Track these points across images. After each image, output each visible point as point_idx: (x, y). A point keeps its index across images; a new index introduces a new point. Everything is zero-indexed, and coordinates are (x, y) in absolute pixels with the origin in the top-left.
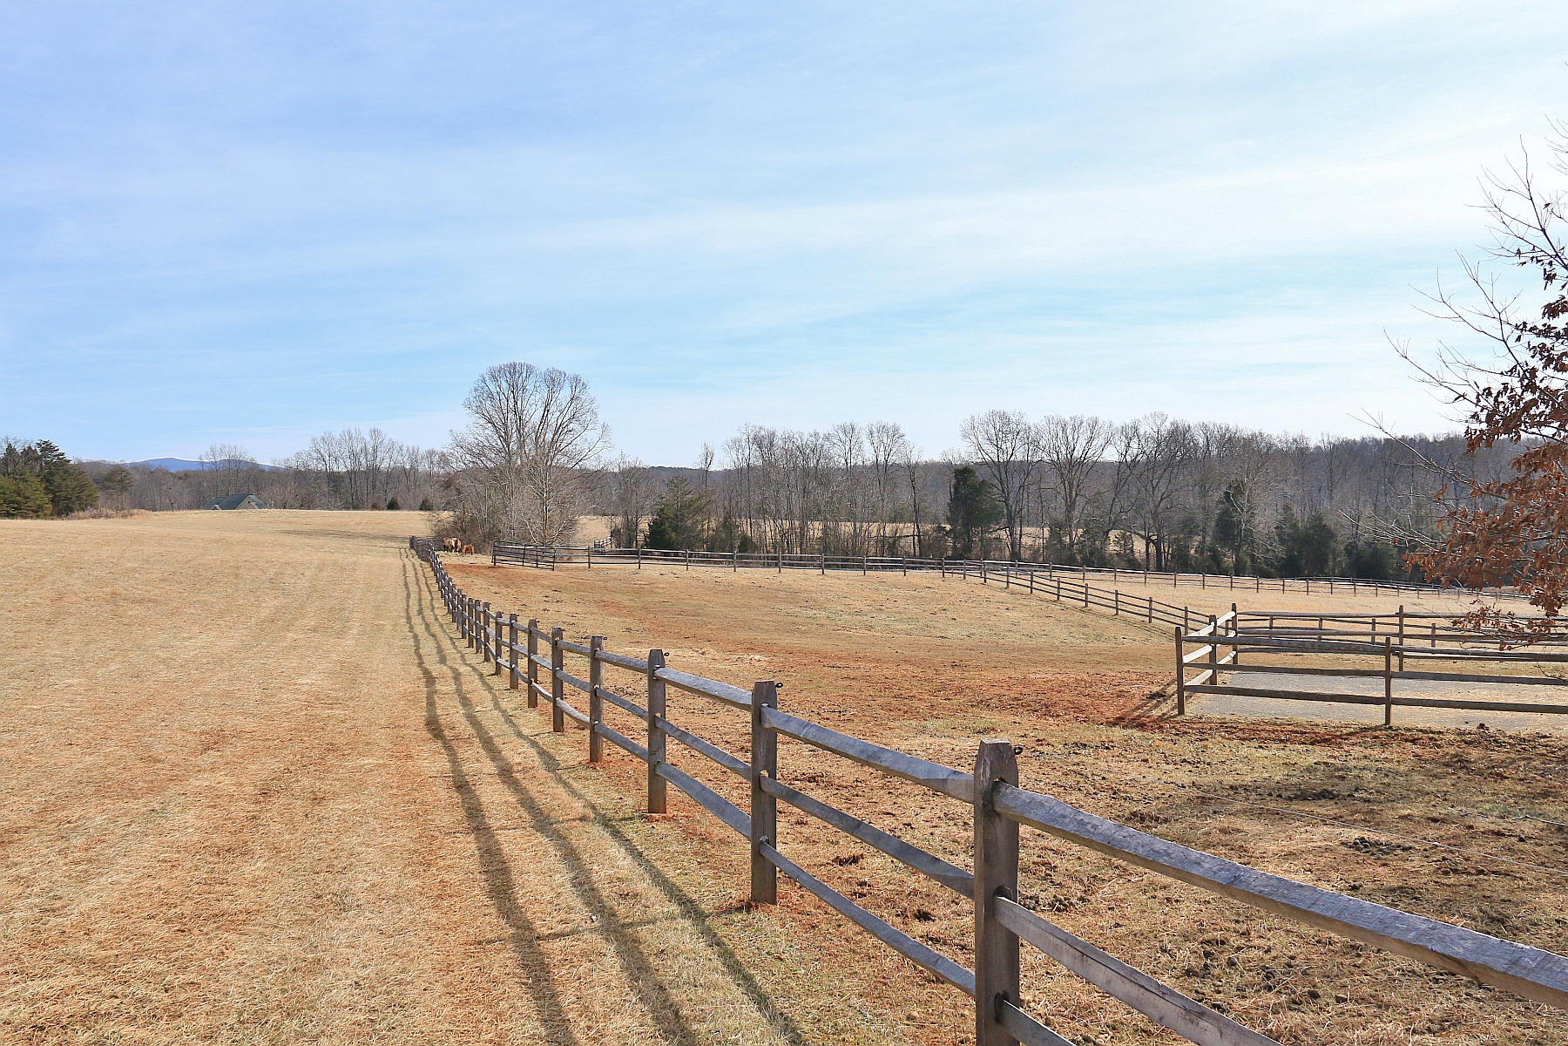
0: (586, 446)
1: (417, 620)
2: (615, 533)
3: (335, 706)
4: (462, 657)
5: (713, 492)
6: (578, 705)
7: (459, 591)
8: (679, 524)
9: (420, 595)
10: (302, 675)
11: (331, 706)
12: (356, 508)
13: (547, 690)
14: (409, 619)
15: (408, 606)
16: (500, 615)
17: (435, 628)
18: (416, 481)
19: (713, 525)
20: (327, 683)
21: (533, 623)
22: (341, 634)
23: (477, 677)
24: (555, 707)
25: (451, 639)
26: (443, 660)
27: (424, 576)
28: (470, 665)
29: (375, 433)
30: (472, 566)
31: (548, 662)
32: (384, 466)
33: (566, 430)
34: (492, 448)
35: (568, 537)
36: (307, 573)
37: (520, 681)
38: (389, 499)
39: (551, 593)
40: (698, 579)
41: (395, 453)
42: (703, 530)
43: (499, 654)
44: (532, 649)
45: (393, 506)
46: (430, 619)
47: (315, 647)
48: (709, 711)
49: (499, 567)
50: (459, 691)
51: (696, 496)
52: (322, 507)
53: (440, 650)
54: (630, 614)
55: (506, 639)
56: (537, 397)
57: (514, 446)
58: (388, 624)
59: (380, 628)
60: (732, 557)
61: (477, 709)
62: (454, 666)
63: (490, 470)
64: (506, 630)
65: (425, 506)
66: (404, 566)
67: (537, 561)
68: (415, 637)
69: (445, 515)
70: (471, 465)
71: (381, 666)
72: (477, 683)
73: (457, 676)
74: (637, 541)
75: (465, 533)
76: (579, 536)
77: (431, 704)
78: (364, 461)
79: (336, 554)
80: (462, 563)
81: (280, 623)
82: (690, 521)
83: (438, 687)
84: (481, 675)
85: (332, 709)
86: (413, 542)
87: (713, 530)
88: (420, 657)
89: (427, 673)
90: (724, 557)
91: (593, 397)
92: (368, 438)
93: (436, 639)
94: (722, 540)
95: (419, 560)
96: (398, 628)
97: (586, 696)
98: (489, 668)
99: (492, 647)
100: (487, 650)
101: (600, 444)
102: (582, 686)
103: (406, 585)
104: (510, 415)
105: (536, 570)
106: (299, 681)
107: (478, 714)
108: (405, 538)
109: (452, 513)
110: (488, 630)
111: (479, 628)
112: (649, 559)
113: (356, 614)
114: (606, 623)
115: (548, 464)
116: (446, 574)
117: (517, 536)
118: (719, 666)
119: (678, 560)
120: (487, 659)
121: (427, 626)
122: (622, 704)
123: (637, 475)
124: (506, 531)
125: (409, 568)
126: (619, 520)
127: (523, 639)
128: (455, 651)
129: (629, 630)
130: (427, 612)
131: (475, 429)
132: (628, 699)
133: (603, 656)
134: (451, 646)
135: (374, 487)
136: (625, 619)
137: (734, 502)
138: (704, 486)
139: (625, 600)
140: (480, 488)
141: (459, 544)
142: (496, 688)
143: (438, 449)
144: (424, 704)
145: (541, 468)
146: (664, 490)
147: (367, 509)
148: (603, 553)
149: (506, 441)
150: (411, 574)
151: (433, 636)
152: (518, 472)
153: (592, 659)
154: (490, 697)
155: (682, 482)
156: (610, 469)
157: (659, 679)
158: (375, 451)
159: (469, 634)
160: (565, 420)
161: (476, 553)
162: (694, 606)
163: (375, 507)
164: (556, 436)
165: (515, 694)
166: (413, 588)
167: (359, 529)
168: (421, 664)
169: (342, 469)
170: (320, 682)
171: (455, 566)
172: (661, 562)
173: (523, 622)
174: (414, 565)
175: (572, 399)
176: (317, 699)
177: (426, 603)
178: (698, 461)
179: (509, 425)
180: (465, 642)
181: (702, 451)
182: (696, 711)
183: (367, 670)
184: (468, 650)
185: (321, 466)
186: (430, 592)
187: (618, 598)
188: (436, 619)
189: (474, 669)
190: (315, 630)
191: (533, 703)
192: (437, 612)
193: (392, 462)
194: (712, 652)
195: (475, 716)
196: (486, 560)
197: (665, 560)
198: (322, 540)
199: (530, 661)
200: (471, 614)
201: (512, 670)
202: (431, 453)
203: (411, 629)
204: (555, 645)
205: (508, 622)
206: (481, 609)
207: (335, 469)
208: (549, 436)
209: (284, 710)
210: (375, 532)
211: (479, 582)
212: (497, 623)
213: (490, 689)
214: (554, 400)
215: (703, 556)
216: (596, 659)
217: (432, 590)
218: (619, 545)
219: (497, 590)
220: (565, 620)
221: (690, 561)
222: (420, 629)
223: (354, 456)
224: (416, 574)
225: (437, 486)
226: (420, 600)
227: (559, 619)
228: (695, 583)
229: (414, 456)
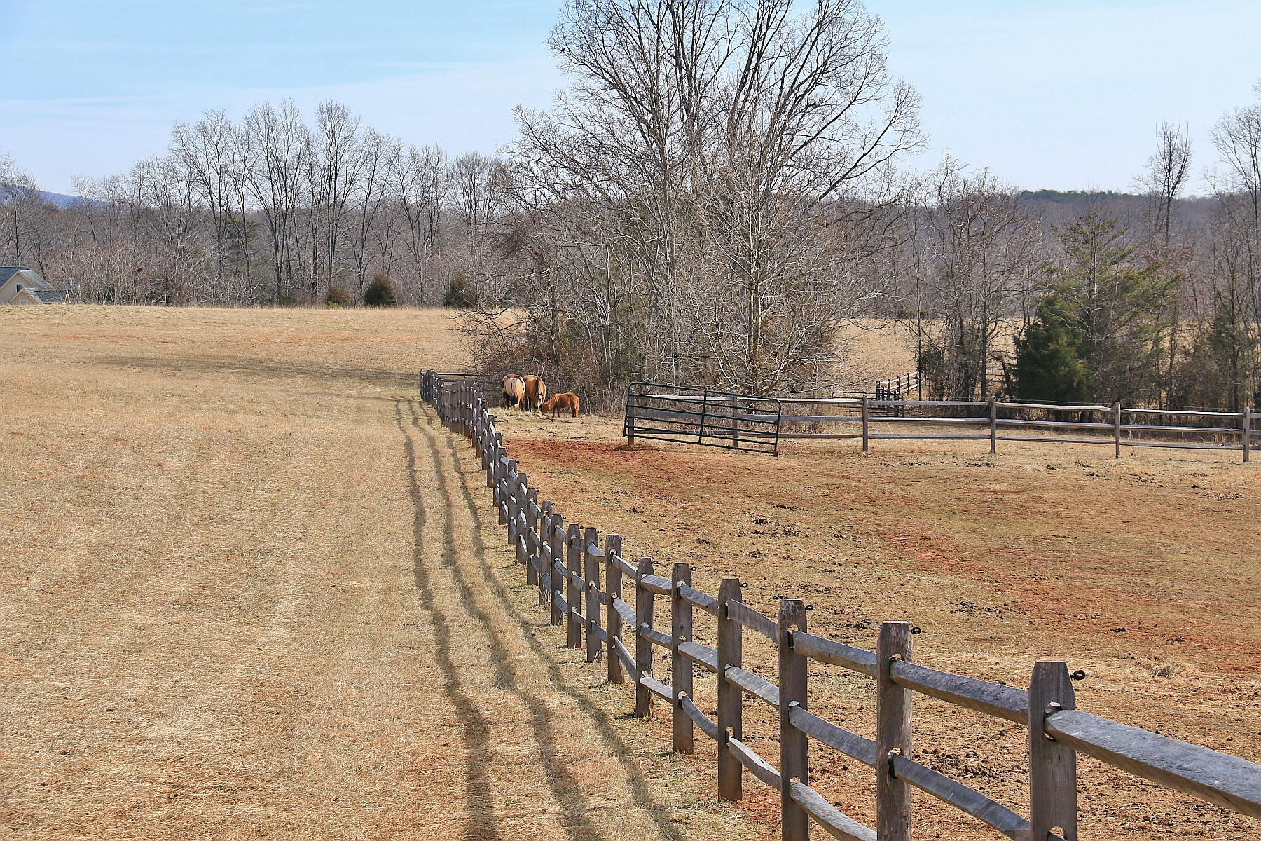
0: (854, 145)
1: (441, 579)
2: (928, 361)
3: (241, 795)
4: (555, 671)
5: (1187, 256)
6: (842, 798)
7: (547, 506)
8: (1096, 337)
9: (448, 515)
10: (159, 715)
11: (230, 794)
12: (287, 300)
13: (765, 756)
14: (421, 575)
15: (419, 543)
16: (647, 566)
17: (487, 599)
18: (432, 234)
19: (1186, 338)
20: (221, 737)
21: (732, 588)
22: (254, 613)
23: (590, 721)
24: (789, 801)
25: (526, 625)
26: (506, 678)
27: (457, 468)
28: (572, 691)
29: (332, 116)
30: (574, 444)
31: (768, 688)
32: (356, 197)
33: (804, 103)
34: (620, 151)
35: (814, 372)
36: (171, 463)
37: (698, 733)
38: (369, 280)
39: (765, 510)
40: (1143, 479)
41: (381, 170)
42: (1157, 354)
43: (644, 662)
44: (730, 652)
45: (378, 296)
46: (473, 574)
47: (193, 648)
48: (1187, 827)
49: (642, 447)
50: (546, 756)
51: (1142, 265)
52: (203, 298)
53: (499, 654)
54: (968, 567)
55: (662, 626)
56: (733, 20)
57: (674, 146)
58: (370, 588)
59: (349, 599)
60: (1237, 423)
61: (594, 802)
62: (534, 692)
63: (619, 208)
64: (662, 604)
65: (457, 297)
66: (409, 444)
67: (734, 431)
68: (438, 620)
69: (508, 318)
70: (569, 195)
71: (355, 692)
72: (592, 736)
73: (541, 719)
74: (984, 382)
75: (557, 362)
76: (838, 369)
77: (478, 790)
78: (304, 185)
79: (241, 416)
80: (548, 437)
81: (105, 586)
82: (1124, 330)
83: (495, 746)
84: (601, 718)
85: (234, 801)
86: (430, 386)
87: (1187, 353)
88: (449, 670)
89: (467, 710)
90: (1216, 422)
91: (873, 17)
92: (314, 128)
93: (488, 626)
94: (1208, 378)
95: (444, 429)
96: (396, 597)
97: (866, 775)
98: (619, 700)
99: (629, 647)
100: (615, 655)
101: (891, 138)
102: (858, 749)
103: (414, 492)
104: (667, 68)
105: (735, 458)
106: (153, 732)
107: (594, 817)
108: (410, 376)
109: (523, 314)
110: (619, 604)
111: (595, 601)
112: (1017, 427)
113: (290, 565)
114: (908, 588)
115: (762, 188)
116: (513, 465)
117: (686, 370)
118: (1212, 708)
119: (1091, 431)
120: (614, 677)
121: (467, 595)
122: (962, 798)
123: (984, 215)
124: (656, 357)
125: (422, 449)
126: (938, 330)
127: (706, 629)
128: (534, 656)
129: (967, 607)
130: (467, 559)
131: (580, 105)
132: (971, 783)
133: (912, 676)
134: (525, 644)
135: (331, 250)
136: (957, 579)
137: (1242, 280)
138: (1160, 240)
139: (957, 531)
140: (593, 251)
141: (542, 389)
142: (637, 747)
143: (488, 153)
144: (461, 789)
145: (744, 199)
146: (1053, 251)
147: (314, 303)
148: (898, 411)
149: (656, 132)
150: (425, 464)
151: (482, 617)
152: (687, 209)
153: (882, 682)
154: (622, 772)
155: (1103, 230)
156: (917, 198)
157: (1057, 739)
158: (333, 159)
159: (570, 614)
160: (802, 77)
161: (583, 411)
162: (1137, 548)
163: (334, 299)
164: (783, 119)
165: (688, 766)
166: (432, 500)
167: (296, 354)
168: (452, 688)
169: (252, 205)
170: (204, 736)
171: (533, 446)
172: (1047, 435)
173: (706, 585)
174: (432, 441)
175: (820, 24)
176: (198, 777)
177: (463, 536)
178: (1147, 173)
179: (664, 91)
180: (560, 634)
181: (1156, 147)
182: (1150, 825)
183: (319, 702)
184: (569, 654)
185: (198, 199)
186: (473, 508)
187: (941, 525)
188: (489, 577)
189: (584, 702)
190: (188, 604)
191: (730, 790)
192: (490, 557)
193: (375, 189)
194: (1187, 669)
195: (586, 822)
196: (609, 429)
197: (1057, 429)
198: (205, 382)
199: (725, 685)
200: (575, 565)
201: (678, 705)
202: (471, 165)
203: (427, 599)
204: (787, 645)
205: (667, 584)
206: (599, 551)
207: (235, 206)
208: (763, 119)
209: (114, 805)
210: (336, 360)
211: (594, 484)
212: (641, 588)
213: (622, 751)
214: (774, 26)
215: (1160, 420)
216: (893, 682)
217: (478, 503)
218: (938, 392)
219: (637, 503)
220: (806, 580)
221: (1125, 433)
222: (449, 602)
223: (280, 173)
224: (438, 464)
225: (487, 247)
226: (448, 529)
227: (792, 578)
228: (1137, 490)
229: (428, 169)
